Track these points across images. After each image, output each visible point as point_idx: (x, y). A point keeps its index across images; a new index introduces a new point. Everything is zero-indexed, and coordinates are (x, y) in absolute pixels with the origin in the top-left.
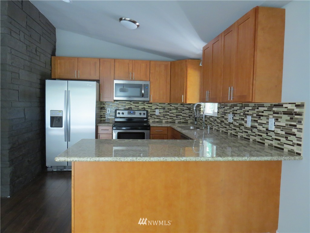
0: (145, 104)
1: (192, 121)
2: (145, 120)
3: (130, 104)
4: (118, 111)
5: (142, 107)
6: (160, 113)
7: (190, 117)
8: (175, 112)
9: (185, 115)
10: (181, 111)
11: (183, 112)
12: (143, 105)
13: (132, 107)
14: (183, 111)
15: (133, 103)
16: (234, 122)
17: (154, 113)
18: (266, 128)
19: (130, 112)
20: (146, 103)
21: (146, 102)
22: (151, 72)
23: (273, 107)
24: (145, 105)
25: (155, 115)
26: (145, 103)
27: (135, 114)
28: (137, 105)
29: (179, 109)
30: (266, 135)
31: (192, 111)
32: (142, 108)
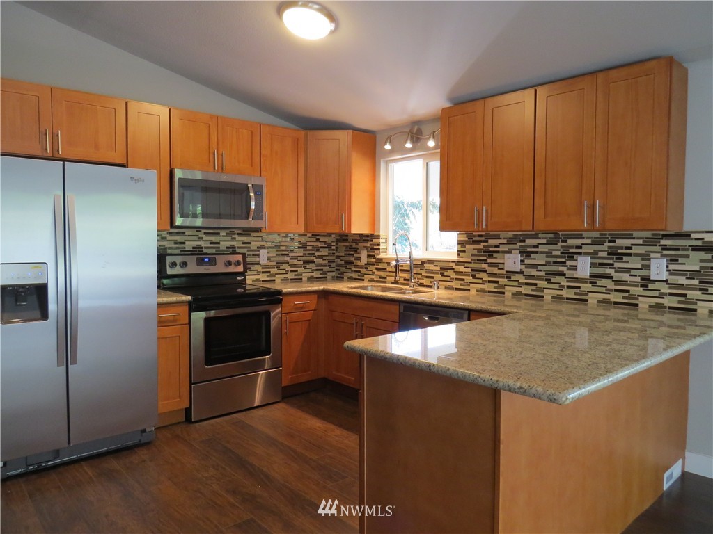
0: (233, 236)
1: (334, 274)
2: (239, 278)
3: (196, 238)
4: (169, 259)
5: (228, 244)
6: (269, 258)
7: (330, 266)
8: (302, 255)
9: (320, 261)
10: (313, 252)
11: (317, 254)
12: (229, 238)
13: (203, 244)
14: (318, 250)
15: (205, 233)
16: (524, 270)
17: (257, 259)
18: (639, 276)
19: (203, 259)
20: (238, 234)
21: (236, 231)
22: (263, 152)
23: (662, 239)
24: (235, 238)
25: (259, 264)
26: (234, 234)
27: (215, 264)
28: (214, 239)
29: (308, 248)
30: (642, 288)
31: (334, 250)
32: (227, 248)
